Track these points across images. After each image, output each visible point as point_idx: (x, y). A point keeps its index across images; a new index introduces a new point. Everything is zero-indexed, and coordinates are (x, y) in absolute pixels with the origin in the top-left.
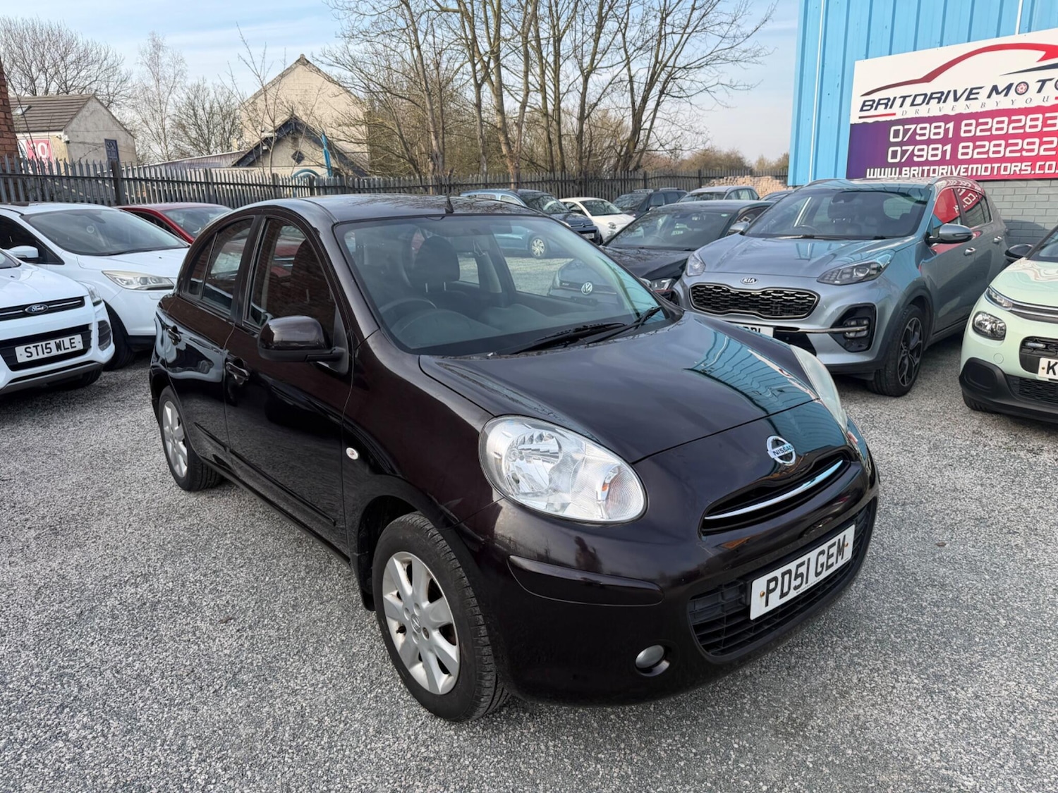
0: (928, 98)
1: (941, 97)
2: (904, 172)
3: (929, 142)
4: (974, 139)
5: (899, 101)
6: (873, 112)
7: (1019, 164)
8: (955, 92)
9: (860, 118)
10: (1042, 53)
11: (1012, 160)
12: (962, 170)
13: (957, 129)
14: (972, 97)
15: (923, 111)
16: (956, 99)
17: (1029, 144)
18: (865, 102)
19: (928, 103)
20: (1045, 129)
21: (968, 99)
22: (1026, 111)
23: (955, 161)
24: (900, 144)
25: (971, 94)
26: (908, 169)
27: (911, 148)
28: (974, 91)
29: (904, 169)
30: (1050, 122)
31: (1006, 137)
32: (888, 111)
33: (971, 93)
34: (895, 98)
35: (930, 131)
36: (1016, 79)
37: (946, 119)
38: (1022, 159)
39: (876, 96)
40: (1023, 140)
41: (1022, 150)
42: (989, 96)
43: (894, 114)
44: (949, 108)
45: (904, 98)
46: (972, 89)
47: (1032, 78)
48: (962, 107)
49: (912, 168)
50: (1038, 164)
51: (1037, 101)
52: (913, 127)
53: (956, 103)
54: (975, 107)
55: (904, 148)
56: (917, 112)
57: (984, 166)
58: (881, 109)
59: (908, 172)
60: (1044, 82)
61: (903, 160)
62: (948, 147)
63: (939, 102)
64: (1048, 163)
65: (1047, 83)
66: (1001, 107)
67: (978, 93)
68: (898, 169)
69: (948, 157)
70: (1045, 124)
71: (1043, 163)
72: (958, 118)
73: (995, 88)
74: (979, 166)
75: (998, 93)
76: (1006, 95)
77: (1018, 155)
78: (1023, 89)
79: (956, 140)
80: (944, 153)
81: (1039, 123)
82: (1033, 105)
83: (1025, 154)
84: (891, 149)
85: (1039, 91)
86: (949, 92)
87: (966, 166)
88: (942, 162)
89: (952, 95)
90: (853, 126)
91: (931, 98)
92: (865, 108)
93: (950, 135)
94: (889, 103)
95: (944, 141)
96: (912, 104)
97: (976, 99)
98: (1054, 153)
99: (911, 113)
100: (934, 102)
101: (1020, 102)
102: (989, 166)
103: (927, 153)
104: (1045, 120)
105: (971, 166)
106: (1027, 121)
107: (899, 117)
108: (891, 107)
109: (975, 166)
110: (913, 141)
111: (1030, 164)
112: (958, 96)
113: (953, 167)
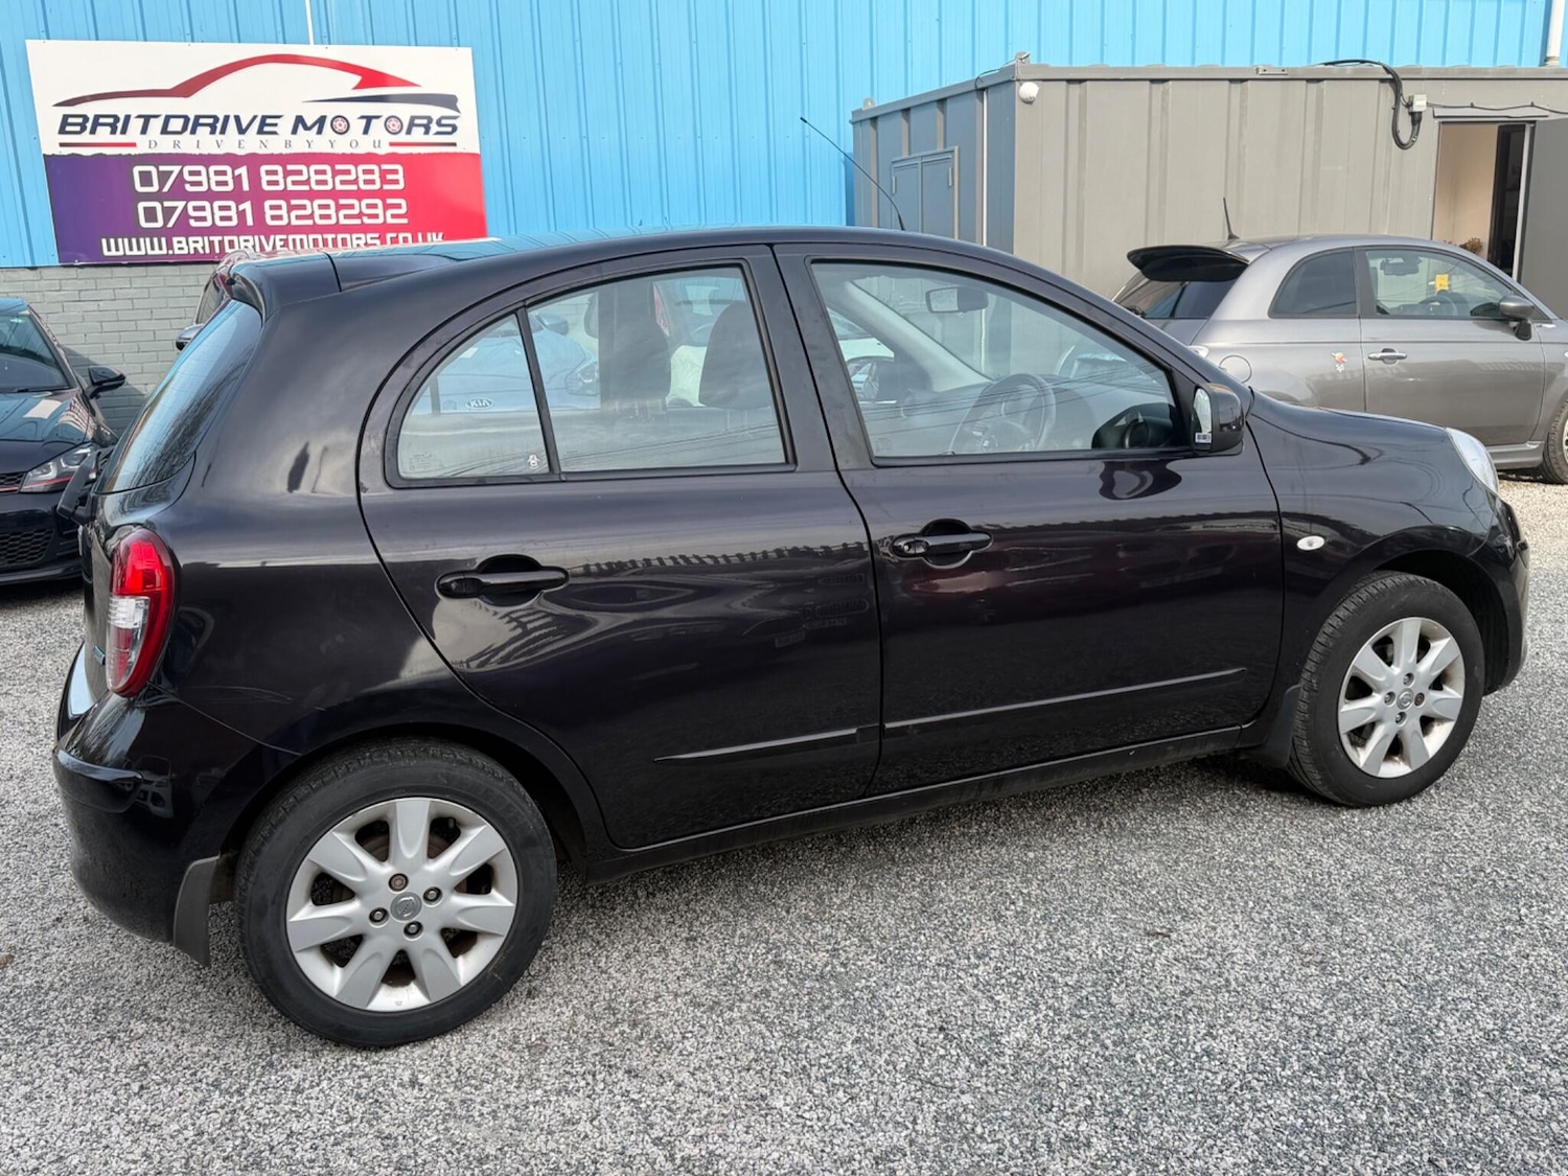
0: (192, 124)
1: (217, 125)
2: (176, 246)
3: (210, 196)
4: (285, 195)
5: (136, 125)
6: (86, 137)
7: (362, 236)
8: (237, 118)
9: (62, 145)
10: (357, 79)
11: (350, 229)
12: (279, 244)
13: (255, 178)
14: (266, 129)
15: (188, 144)
16: (242, 131)
17: (369, 206)
18: (66, 117)
19: (193, 132)
20: (386, 187)
21: (260, 131)
22: (356, 159)
23: (261, 228)
24: (159, 196)
25: (265, 125)
26: (183, 239)
27: (180, 205)
28: (268, 121)
29: (175, 240)
30: (389, 177)
31: (334, 194)
32: (118, 138)
33: (263, 123)
34: (128, 118)
35: (208, 178)
36: (331, 110)
37: (232, 160)
38: (364, 229)
39: (90, 109)
40: (360, 200)
41: (360, 215)
42: (294, 131)
43: (133, 145)
44: (231, 143)
45: (147, 119)
46: (264, 118)
47: (354, 111)
48: (252, 143)
49: (191, 239)
50: (389, 236)
51: (365, 146)
52: (176, 169)
53: (242, 137)
54: (275, 145)
55: (167, 204)
56: (176, 144)
57: (311, 237)
58: (103, 134)
59: (184, 245)
60: (369, 119)
61: (170, 225)
62: (247, 206)
63: (213, 132)
64: (401, 236)
65: (374, 121)
66: (315, 149)
67: (276, 125)
68: (163, 240)
69: (250, 222)
70: (384, 181)
71: (394, 235)
72: (254, 161)
73: (300, 120)
74: (304, 237)
75: (306, 128)
76: (320, 132)
77: (358, 222)
78: (342, 126)
79: (258, 196)
80: (241, 215)
81: (376, 177)
82: (361, 150)
83: (366, 220)
84: (141, 206)
85: (366, 132)
86: (227, 118)
87: (284, 237)
88: (241, 229)
89: (232, 123)
90: (49, 160)
91: (196, 124)
92: (68, 128)
93: (246, 187)
94: (118, 124)
95: (237, 195)
96: (164, 131)
97: (274, 133)
98: (405, 221)
99: (166, 145)
100: (203, 131)
101: (342, 146)
102: (319, 237)
103: (212, 214)
104: (383, 173)
105: (291, 237)
106: (357, 172)
107: (142, 148)
108: (124, 131)
109: (298, 237)
110: (178, 192)
111: (377, 235)
112: (244, 126)
113: (262, 237)
